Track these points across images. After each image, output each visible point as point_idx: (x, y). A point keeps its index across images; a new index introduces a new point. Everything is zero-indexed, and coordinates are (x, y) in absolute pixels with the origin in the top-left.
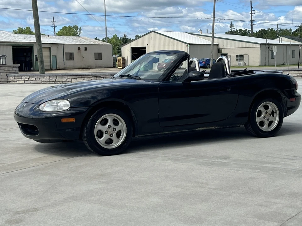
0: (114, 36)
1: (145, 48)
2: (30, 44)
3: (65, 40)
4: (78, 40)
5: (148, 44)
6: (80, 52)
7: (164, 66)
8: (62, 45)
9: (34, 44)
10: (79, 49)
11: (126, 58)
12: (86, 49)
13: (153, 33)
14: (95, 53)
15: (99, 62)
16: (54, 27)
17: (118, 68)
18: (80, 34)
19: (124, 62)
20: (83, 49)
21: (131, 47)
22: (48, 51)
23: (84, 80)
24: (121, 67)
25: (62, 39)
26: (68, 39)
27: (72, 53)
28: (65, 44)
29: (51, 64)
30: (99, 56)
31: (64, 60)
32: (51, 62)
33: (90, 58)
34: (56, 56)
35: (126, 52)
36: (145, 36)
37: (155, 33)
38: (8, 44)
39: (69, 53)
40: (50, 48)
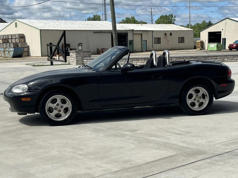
0: (203, 22)
1: (220, 32)
2: (125, 31)
3: (155, 27)
4: (165, 27)
5: (223, 29)
6: (166, 37)
7: (235, 47)
8: (152, 32)
9: (128, 31)
10: (165, 34)
11: (204, 41)
12: (171, 34)
13: (227, 19)
14: (178, 37)
15: (182, 45)
16: (152, 16)
17: (197, 50)
18: (175, 21)
19: (202, 44)
20: (168, 34)
21: (208, 32)
22: (140, 36)
23: (138, 62)
24: (200, 49)
25: (152, 26)
26: (157, 26)
27: (159, 38)
28: (153, 31)
29: (142, 47)
30: (182, 40)
31: (153, 44)
32: (142, 46)
33: (174, 41)
34: (146, 41)
35: (204, 36)
36: (221, 22)
37: (229, 20)
38: (108, 31)
39: (157, 38)
40: (141, 34)
